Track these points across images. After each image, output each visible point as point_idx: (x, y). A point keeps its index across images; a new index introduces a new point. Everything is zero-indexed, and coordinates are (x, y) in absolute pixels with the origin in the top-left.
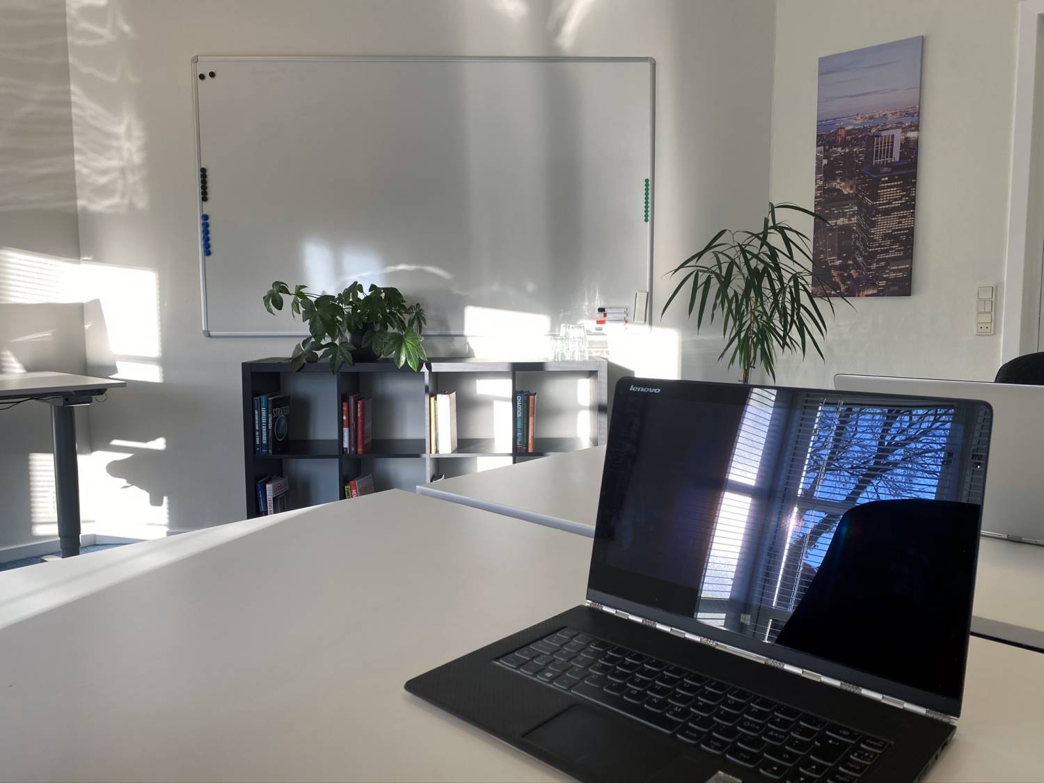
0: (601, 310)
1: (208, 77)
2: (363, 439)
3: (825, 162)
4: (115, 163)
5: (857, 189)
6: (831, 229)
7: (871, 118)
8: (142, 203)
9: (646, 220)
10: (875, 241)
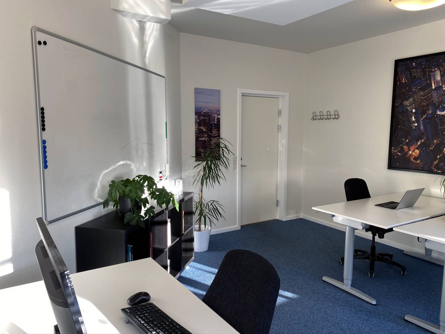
0: (161, 172)
3: (198, 120)
5: (207, 130)
6: (201, 141)
7: (210, 110)
9: (167, 137)
10: (212, 145)
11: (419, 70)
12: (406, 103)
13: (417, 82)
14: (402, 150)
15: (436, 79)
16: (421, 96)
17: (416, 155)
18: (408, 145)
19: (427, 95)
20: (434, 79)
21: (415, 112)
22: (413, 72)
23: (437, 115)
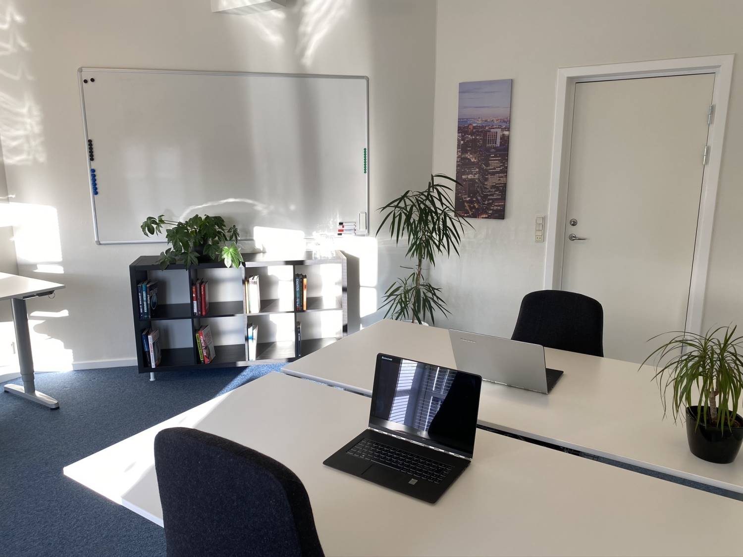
0: (341, 224)
1: (90, 81)
2: (205, 306)
3: (462, 142)
4: (21, 133)
5: (478, 160)
6: (465, 180)
7: (486, 121)
8: (42, 158)
9: (365, 172)
10: (487, 189)
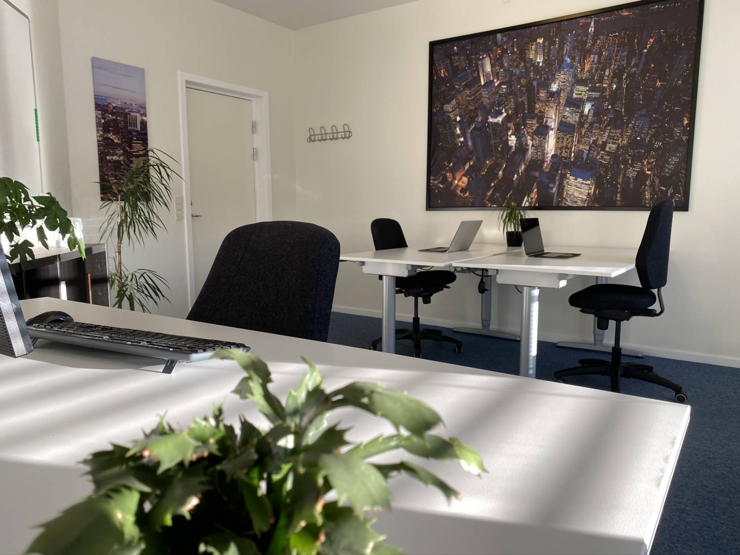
3: (103, 121)
5: (122, 141)
6: (109, 161)
7: (125, 103)
11: (462, 58)
12: (448, 107)
13: (461, 75)
14: (444, 180)
15: (485, 70)
16: (467, 96)
17: (463, 185)
18: (453, 171)
19: (474, 94)
20: (483, 71)
21: (460, 121)
22: (455, 60)
23: (488, 123)
